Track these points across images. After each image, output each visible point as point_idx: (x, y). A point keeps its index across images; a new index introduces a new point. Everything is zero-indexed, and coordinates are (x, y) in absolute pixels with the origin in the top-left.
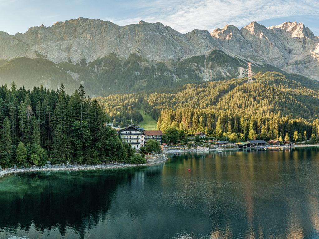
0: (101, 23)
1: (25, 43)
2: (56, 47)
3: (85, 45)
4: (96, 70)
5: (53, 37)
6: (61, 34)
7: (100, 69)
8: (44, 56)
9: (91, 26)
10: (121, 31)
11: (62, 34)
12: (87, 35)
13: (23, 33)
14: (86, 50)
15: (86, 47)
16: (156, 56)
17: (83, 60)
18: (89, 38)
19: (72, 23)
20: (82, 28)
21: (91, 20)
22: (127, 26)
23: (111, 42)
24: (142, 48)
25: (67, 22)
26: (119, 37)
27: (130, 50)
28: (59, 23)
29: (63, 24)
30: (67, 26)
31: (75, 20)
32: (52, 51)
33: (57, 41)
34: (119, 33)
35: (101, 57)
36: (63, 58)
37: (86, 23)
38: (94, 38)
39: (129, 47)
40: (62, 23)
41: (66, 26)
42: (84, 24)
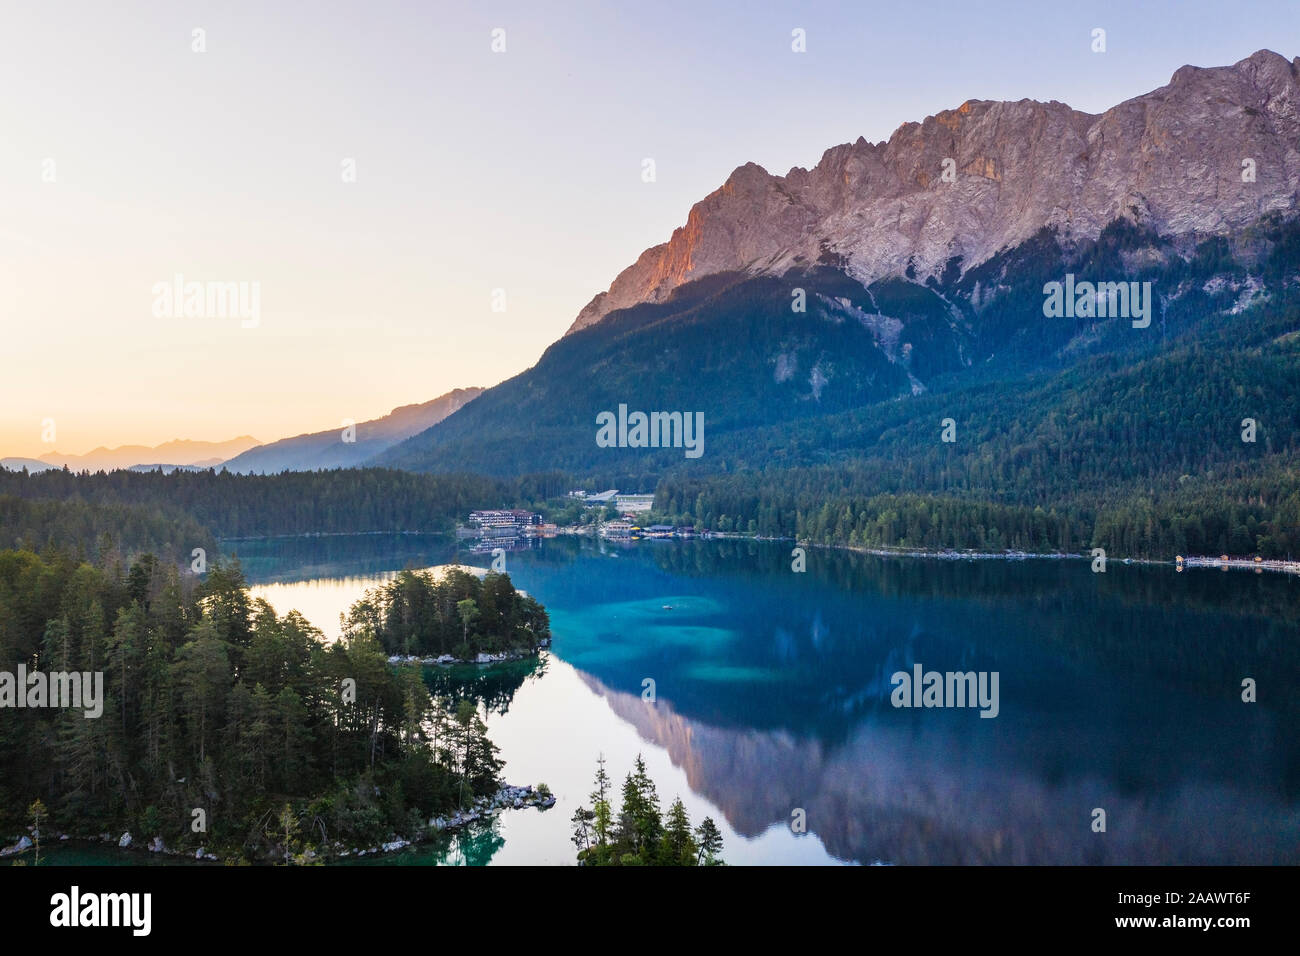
0: (1030, 111)
1: (808, 208)
2: (884, 219)
3: (972, 204)
4: (975, 298)
5: (886, 183)
6: (909, 170)
7: (990, 293)
8: (843, 257)
9: (998, 129)
10: (1093, 135)
11: (912, 171)
12: (985, 166)
13: (809, 170)
14: (973, 225)
15: (975, 214)
16: (1206, 214)
17: (954, 263)
18: (992, 176)
19: (946, 125)
20: (972, 139)
21: (1000, 107)
22: (1114, 109)
23: (1051, 185)
24: (1155, 191)
25: (930, 120)
26: (1084, 157)
27: (1115, 206)
28: (908, 128)
29: (918, 132)
30: (929, 136)
31: (954, 112)
32: (870, 237)
33: (896, 197)
34: (1086, 142)
35: (1010, 246)
36: (893, 262)
37: (986, 120)
38: (1006, 173)
39: (1110, 194)
40: (915, 125)
41: (925, 137)
42: (979, 124)
